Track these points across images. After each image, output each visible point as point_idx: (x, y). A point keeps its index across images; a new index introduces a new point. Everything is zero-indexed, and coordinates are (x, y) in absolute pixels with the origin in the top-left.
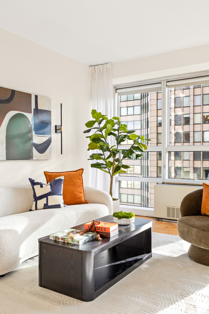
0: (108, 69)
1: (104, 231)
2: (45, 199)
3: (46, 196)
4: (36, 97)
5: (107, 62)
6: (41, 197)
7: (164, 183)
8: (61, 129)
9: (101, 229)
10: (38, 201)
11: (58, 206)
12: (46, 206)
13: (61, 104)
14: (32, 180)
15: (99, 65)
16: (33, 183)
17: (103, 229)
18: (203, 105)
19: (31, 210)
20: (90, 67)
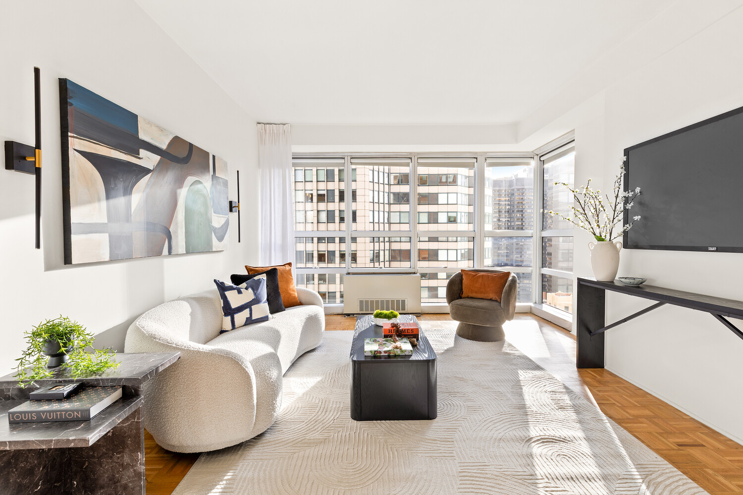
0: (286, 132)
1: (410, 333)
2: (248, 310)
3: (248, 306)
4: (214, 157)
5: (284, 122)
6: (240, 309)
7: (349, 274)
8: (238, 207)
9: (406, 331)
10: (236, 316)
11: (265, 319)
12: (249, 322)
13: (238, 171)
14: (221, 283)
15: (271, 124)
16: (222, 287)
17: (410, 331)
18: (305, 182)
19: (222, 332)
20: (258, 124)
